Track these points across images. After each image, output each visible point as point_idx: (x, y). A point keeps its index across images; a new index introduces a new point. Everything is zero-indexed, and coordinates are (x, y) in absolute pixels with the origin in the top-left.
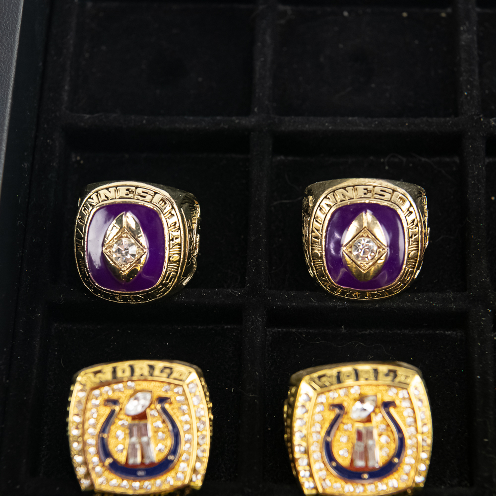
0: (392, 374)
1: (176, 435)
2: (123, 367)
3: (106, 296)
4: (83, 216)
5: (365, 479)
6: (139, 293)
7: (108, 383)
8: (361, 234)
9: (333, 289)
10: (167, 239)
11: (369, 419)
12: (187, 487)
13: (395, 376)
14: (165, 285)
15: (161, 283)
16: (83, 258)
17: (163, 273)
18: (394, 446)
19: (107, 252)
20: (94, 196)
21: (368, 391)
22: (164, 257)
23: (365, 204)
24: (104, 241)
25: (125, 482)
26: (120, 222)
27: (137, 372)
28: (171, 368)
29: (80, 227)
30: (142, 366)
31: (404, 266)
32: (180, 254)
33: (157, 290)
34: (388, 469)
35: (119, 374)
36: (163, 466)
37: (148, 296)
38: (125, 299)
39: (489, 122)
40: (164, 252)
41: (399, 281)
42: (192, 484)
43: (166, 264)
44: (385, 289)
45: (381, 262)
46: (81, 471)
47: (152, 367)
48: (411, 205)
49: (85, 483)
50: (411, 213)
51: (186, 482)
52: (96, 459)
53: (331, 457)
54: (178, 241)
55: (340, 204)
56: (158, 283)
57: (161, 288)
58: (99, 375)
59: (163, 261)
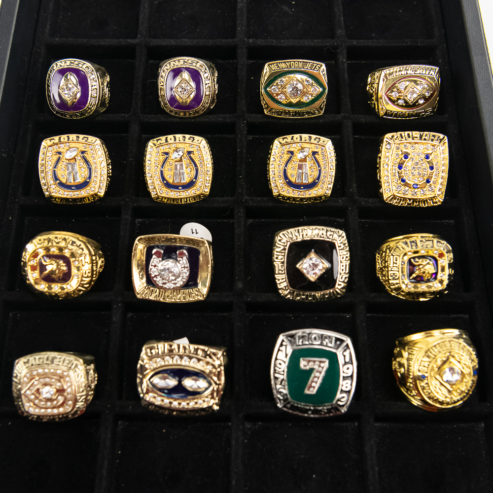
0: (192, 139)
1: (90, 169)
2: (64, 137)
3: (62, 115)
4: (49, 75)
5: (180, 189)
6: (77, 113)
7: (57, 144)
8: (182, 82)
9: (171, 111)
10: (90, 85)
11: (181, 160)
12: (96, 194)
13: (194, 140)
14: (90, 109)
15: (88, 108)
16: (50, 96)
17: (88, 102)
18: (194, 173)
19: (60, 91)
20: (55, 66)
21: (180, 146)
22: (88, 94)
23: (183, 68)
24: (59, 86)
25: (66, 193)
26: (66, 77)
27: (71, 139)
28: (87, 138)
29: (48, 81)
30: (73, 137)
31: (203, 99)
32: (97, 94)
33: (86, 111)
34: (191, 184)
35: (62, 140)
36: (84, 185)
37: (82, 114)
38: (71, 116)
39: (249, 41)
40: (88, 92)
41: (201, 106)
42: (98, 194)
43: (89, 98)
44: (195, 110)
45: (192, 96)
46: (44, 188)
47: (78, 137)
48: (206, 69)
49: (47, 194)
50: (206, 73)
51: (96, 192)
52: (52, 182)
53: (163, 178)
54: (96, 87)
55: (172, 68)
56: (86, 107)
57: (88, 110)
58: (52, 141)
59: (88, 96)
